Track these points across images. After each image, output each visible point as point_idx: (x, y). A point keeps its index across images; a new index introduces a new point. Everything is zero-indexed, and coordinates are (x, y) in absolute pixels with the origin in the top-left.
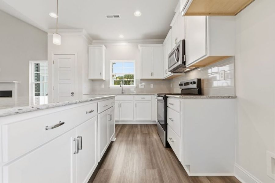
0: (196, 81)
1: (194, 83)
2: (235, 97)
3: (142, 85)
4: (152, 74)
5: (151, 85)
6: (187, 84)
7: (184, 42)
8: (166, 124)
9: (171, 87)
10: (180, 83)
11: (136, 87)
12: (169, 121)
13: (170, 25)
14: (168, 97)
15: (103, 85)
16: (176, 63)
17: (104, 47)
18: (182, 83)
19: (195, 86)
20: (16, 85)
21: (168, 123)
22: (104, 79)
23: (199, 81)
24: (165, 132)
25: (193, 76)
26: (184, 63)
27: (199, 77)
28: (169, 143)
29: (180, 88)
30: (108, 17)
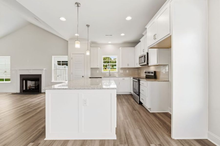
0: (153, 72)
1: (152, 73)
2: (169, 81)
3: (121, 71)
4: (128, 65)
5: (127, 71)
6: (149, 73)
7: (148, 54)
8: (139, 93)
9: (139, 72)
10: (145, 72)
11: (118, 72)
12: (141, 91)
13: (140, 40)
14: (140, 80)
15: (98, 71)
16: (143, 63)
17: (99, 48)
18: (146, 72)
19: (153, 74)
20: (44, 71)
21: (140, 92)
22: (99, 67)
23: (155, 72)
24: (139, 97)
25: (152, 69)
26: (148, 64)
27: (155, 70)
28: (142, 102)
29: (145, 74)
30: (106, 35)
